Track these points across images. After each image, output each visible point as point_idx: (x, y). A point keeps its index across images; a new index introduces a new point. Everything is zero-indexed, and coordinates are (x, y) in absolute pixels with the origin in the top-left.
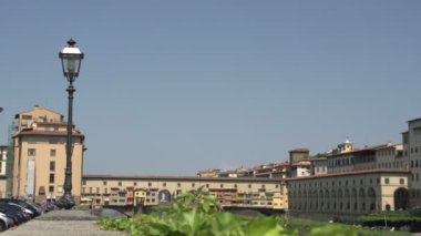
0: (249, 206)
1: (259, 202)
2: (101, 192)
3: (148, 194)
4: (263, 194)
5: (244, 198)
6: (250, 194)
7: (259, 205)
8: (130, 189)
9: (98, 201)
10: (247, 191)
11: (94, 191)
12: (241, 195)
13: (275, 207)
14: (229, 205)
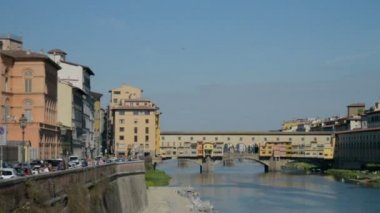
0: (302, 156)
1: (311, 153)
2: (177, 145)
3: (215, 146)
4: (315, 145)
5: (298, 150)
6: (303, 146)
7: (311, 156)
8: (200, 143)
9: (174, 153)
10: (301, 143)
11: (171, 145)
12: (295, 147)
13: (326, 157)
14: (285, 155)
